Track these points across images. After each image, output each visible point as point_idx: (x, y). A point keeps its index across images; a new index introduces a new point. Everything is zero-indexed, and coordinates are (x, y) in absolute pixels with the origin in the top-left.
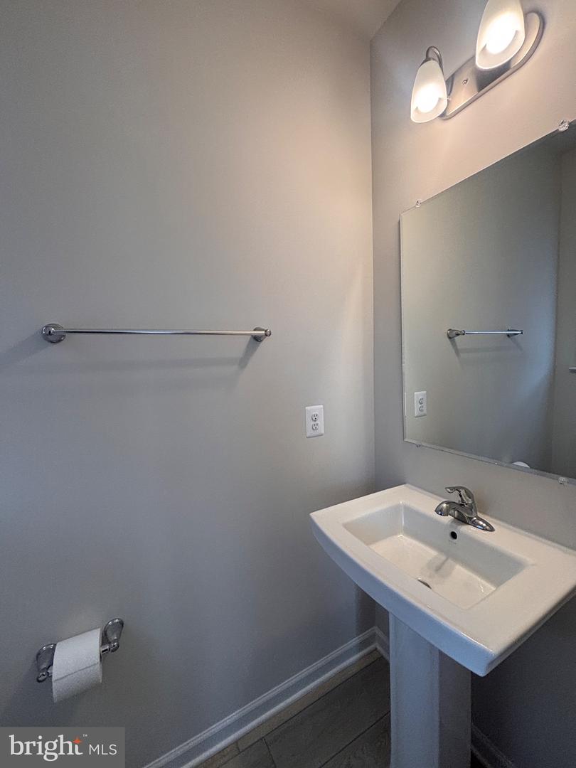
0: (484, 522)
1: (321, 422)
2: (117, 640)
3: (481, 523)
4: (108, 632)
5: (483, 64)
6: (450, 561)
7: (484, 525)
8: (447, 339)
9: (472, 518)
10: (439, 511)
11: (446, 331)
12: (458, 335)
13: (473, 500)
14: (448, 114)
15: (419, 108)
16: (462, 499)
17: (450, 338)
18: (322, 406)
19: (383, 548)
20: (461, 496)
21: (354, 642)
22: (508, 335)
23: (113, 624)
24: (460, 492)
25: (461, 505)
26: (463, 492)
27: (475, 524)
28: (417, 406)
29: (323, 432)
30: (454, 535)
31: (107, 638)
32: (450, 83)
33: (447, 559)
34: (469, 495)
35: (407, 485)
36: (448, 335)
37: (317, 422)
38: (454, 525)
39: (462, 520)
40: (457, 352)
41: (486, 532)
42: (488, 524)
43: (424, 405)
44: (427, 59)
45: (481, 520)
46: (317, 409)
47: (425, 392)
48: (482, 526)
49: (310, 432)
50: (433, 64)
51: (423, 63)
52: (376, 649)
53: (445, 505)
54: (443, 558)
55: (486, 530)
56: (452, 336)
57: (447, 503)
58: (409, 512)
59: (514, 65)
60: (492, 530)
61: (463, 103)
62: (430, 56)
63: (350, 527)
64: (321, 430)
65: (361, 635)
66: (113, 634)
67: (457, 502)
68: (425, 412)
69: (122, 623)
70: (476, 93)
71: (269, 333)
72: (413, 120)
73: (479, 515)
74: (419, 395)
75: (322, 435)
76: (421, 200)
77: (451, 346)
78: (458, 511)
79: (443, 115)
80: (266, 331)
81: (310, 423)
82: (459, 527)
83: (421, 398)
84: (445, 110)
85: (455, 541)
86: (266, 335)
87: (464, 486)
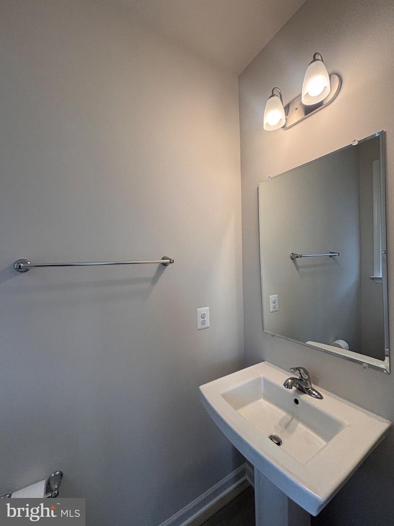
0: (316, 392)
1: (207, 319)
2: (57, 489)
3: (314, 392)
4: (52, 482)
5: (307, 102)
6: (294, 420)
7: (316, 394)
8: (291, 260)
9: (309, 389)
10: (286, 385)
11: (289, 254)
12: (297, 257)
13: (309, 377)
14: (287, 126)
15: (269, 123)
16: (301, 376)
17: (292, 259)
18: (208, 308)
19: (246, 411)
20: (300, 373)
21: (231, 475)
22: (330, 256)
23: (55, 475)
24: (300, 371)
25: (301, 380)
26: (302, 371)
27: (310, 394)
28: (272, 305)
29: (209, 325)
30: (296, 402)
31: (50, 488)
32: (287, 109)
33: (292, 419)
34: (306, 373)
35: (266, 362)
36: (291, 257)
37: (205, 319)
38: (296, 394)
39: (302, 390)
40: (297, 268)
41: (318, 400)
42: (319, 394)
43: (276, 304)
44: (273, 95)
45: (315, 390)
46: (205, 310)
47: (277, 295)
48: (314, 395)
49: (200, 326)
50: (276, 99)
51: (270, 97)
52: (246, 480)
53: (290, 381)
54: (290, 417)
55: (318, 398)
56: (294, 257)
57: (292, 379)
58: (267, 383)
59: (325, 103)
60: (321, 398)
61: (296, 121)
62: (274, 93)
63: (226, 397)
64: (208, 324)
65: (236, 470)
66: (54, 485)
67: (298, 378)
68: (277, 309)
69: (61, 475)
70: (303, 116)
71: (172, 261)
72: (265, 129)
73: (313, 386)
74: (273, 297)
75: (208, 328)
76: (271, 176)
77: (293, 265)
78: (299, 385)
79: (284, 127)
80: (170, 260)
81: (200, 320)
82: (300, 396)
83: (274, 299)
84: (285, 125)
85: (297, 406)
86: (170, 262)
87: (303, 367)
